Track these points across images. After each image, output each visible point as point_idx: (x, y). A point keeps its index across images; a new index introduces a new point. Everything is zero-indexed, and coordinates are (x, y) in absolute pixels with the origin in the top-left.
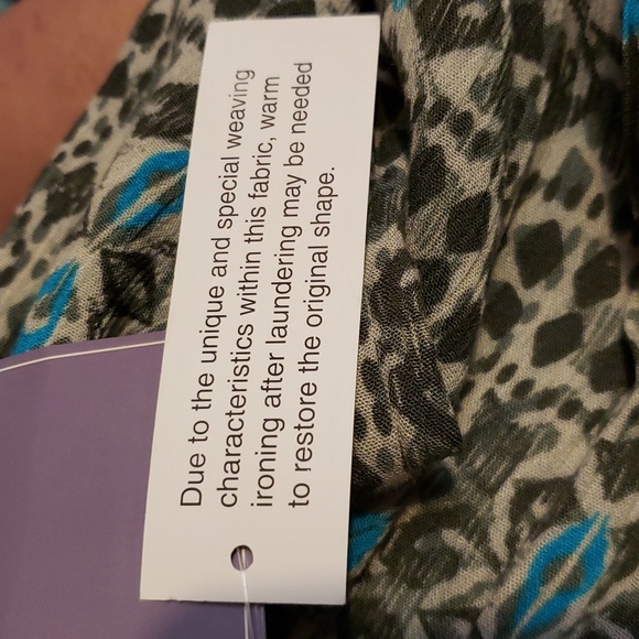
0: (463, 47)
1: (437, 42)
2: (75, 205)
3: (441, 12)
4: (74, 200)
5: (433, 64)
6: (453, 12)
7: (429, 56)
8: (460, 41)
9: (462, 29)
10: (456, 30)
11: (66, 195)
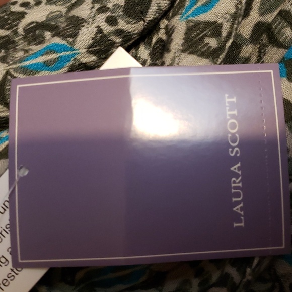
0: (199, 56)
1: (190, 47)
2: (7, 26)
3: (198, 34)
4: (8, 24)
5: (183, 55)
6: (203, 38)
7: (183, 51)
8: (199, 53)
9: (203, 47)
10: (200, 47)
11: (6, 20)
